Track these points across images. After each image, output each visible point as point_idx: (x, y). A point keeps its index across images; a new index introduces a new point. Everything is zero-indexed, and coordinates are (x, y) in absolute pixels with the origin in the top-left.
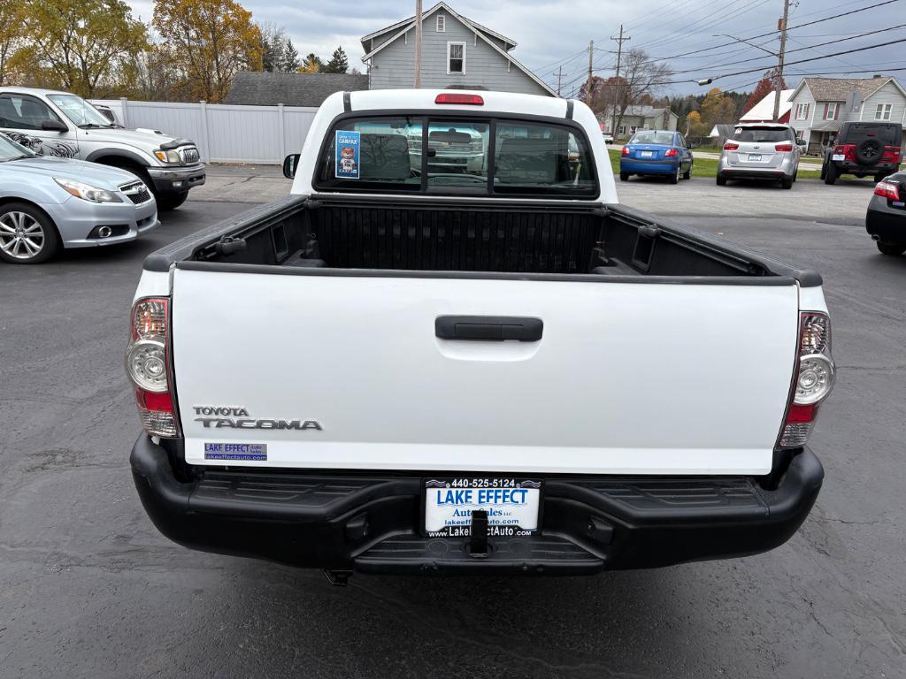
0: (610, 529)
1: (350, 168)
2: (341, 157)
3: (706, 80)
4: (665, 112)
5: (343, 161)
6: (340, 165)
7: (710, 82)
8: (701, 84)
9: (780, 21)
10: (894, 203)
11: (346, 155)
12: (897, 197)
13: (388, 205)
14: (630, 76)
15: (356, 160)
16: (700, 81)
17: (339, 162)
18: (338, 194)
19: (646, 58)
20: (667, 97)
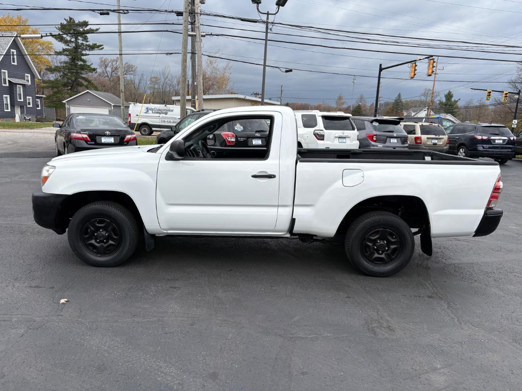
10: (88, 143)
12: (89, 139)
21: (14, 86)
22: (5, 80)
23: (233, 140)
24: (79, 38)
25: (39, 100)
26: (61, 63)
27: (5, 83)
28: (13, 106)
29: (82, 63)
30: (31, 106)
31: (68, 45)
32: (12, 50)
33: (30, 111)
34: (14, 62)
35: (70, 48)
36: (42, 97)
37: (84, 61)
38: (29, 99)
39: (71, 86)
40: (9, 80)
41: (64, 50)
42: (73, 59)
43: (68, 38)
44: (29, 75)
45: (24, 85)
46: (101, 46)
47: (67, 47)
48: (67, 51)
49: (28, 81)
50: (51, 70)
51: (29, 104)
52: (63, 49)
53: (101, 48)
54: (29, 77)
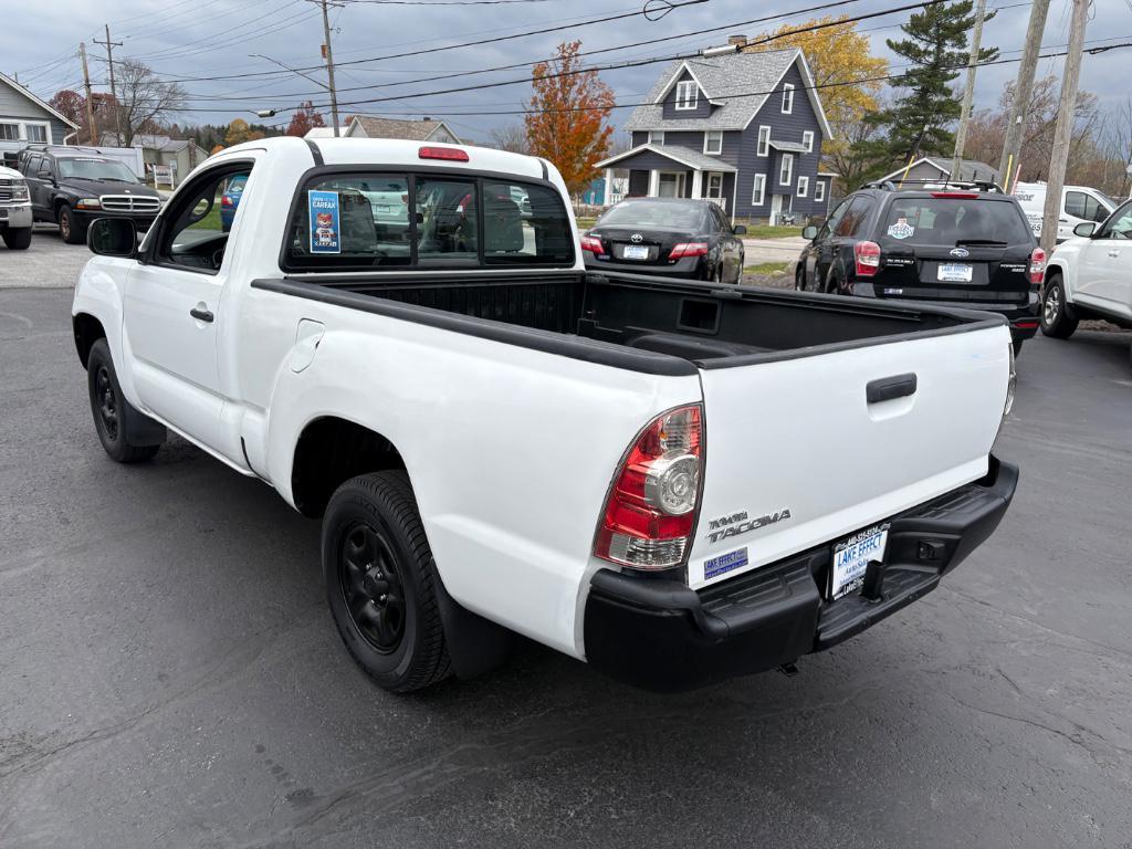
0: (942, 545)
1: (328, 240)
2: (318, 226)
3: (268, 112)
4: (188, 146)
5: (319, 231)
6: (316, 236)
7: (272, 114)
8: (261, 116)
9: (323, 48)
10: (601, 257)
11: (322, 222)
12: (602, 250)
13: (382, 285)
14: (130, 95)
15: (335, 230)
16: (260, 113)
17: (314, 232)
18: (313, 274)
19: (148, 72)
20: (176, 126)
21: (778, 156)
22: (763, 144)
23: (875, 263)
24: (947, 42)
25: (823, 183)
26: (897, 103)
27: (763, 151)
28: (769, 195)
29: (944, 99)
30: (805, 195)
31: (920, 62)
32: (786, 85)
33: (800, 207)
34: (786, 109)
35: (922, 67)
36: (830, 177)
37: (948, 92)
38: (803, 182)
39: (908, 152)
40: (770, 146)
41: (909, 74)
42: (924, 93)
43: (922, 46)
44: (812, 133)
45: (796, 154)
46: (992, 51)
47: (916, 67)
48: (914, 76)
49: (807, 145)
50: (874, 119)
51: (802, 191)
52: (907, 72)
53: (992, 56)
54: (812, 138)
